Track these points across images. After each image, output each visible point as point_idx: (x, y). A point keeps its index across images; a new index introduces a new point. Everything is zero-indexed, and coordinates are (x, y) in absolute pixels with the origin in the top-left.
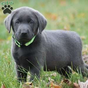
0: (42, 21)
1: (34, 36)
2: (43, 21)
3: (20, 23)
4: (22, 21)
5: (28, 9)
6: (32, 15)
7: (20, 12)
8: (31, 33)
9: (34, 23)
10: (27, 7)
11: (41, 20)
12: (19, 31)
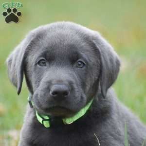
0: (109, 62)
1: (87, 103)
2: (111, 60)
3: (47, 64)
4: (53, 60)
5: (72, 28)
6: (83, 44)
7: (49, 35)
8: (79, 93)
9: (87, 67)
10: (69, 23)
11: (108, 58)
12: (45, 86)
